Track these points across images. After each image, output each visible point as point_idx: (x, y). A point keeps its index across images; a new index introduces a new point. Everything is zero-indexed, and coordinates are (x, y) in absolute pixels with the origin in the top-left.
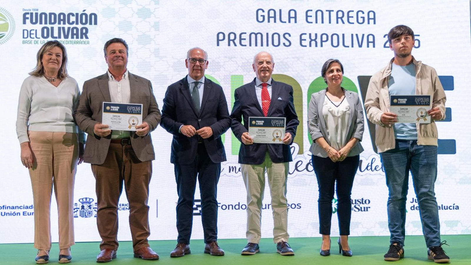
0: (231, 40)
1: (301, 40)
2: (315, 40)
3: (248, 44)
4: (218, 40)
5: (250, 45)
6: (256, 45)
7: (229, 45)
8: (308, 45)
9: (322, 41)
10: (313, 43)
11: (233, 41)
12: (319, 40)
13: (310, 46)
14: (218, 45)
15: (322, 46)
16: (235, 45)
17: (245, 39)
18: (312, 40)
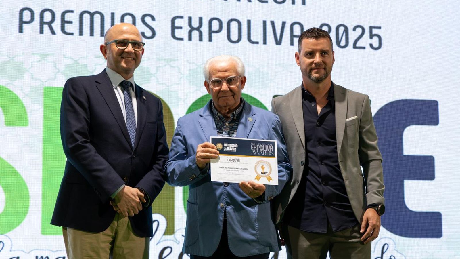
0: (46, 23)
1: (174, 28)
2: (198, 29)
3: (76, 31)
4: (21, 23)
5: (81, 33)
6: (92, 34)
7: (42, 32)
8: (186, 37)
9: (211, 32)
10: (195, 34)
11: (49, 24)
12: (205, 29)
13: (190, 39)
14: (21, 30)
15: (210, 40)
16: (53, 32)
17: (71, 22)
18: (192, 29)
